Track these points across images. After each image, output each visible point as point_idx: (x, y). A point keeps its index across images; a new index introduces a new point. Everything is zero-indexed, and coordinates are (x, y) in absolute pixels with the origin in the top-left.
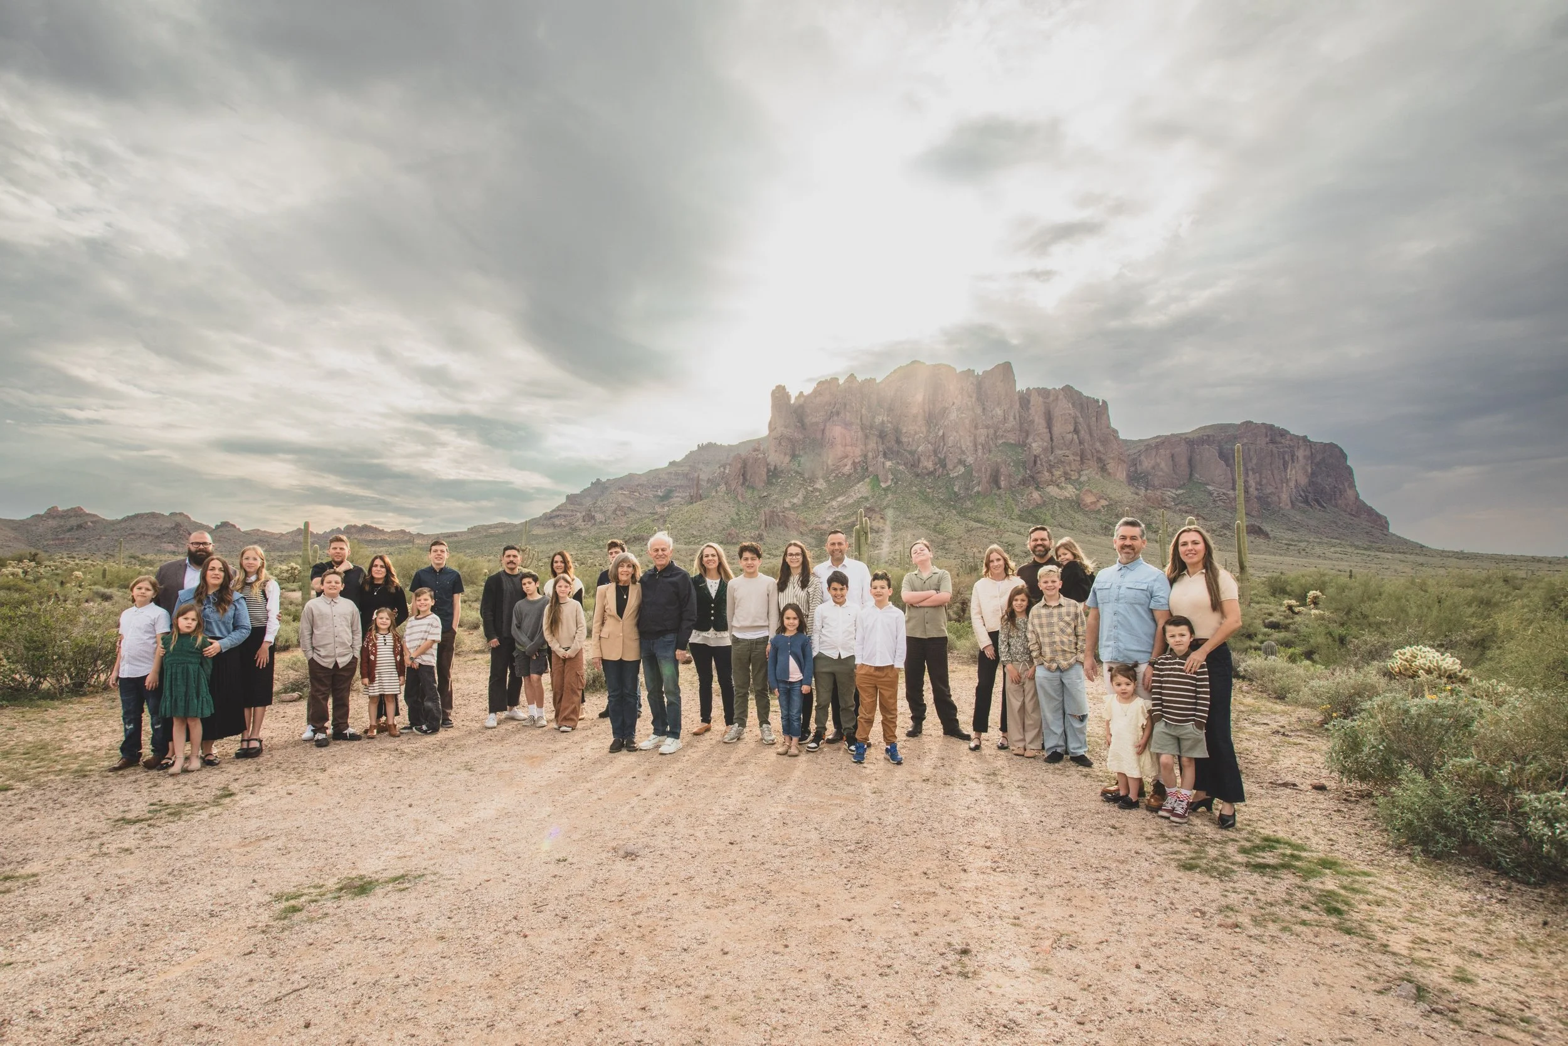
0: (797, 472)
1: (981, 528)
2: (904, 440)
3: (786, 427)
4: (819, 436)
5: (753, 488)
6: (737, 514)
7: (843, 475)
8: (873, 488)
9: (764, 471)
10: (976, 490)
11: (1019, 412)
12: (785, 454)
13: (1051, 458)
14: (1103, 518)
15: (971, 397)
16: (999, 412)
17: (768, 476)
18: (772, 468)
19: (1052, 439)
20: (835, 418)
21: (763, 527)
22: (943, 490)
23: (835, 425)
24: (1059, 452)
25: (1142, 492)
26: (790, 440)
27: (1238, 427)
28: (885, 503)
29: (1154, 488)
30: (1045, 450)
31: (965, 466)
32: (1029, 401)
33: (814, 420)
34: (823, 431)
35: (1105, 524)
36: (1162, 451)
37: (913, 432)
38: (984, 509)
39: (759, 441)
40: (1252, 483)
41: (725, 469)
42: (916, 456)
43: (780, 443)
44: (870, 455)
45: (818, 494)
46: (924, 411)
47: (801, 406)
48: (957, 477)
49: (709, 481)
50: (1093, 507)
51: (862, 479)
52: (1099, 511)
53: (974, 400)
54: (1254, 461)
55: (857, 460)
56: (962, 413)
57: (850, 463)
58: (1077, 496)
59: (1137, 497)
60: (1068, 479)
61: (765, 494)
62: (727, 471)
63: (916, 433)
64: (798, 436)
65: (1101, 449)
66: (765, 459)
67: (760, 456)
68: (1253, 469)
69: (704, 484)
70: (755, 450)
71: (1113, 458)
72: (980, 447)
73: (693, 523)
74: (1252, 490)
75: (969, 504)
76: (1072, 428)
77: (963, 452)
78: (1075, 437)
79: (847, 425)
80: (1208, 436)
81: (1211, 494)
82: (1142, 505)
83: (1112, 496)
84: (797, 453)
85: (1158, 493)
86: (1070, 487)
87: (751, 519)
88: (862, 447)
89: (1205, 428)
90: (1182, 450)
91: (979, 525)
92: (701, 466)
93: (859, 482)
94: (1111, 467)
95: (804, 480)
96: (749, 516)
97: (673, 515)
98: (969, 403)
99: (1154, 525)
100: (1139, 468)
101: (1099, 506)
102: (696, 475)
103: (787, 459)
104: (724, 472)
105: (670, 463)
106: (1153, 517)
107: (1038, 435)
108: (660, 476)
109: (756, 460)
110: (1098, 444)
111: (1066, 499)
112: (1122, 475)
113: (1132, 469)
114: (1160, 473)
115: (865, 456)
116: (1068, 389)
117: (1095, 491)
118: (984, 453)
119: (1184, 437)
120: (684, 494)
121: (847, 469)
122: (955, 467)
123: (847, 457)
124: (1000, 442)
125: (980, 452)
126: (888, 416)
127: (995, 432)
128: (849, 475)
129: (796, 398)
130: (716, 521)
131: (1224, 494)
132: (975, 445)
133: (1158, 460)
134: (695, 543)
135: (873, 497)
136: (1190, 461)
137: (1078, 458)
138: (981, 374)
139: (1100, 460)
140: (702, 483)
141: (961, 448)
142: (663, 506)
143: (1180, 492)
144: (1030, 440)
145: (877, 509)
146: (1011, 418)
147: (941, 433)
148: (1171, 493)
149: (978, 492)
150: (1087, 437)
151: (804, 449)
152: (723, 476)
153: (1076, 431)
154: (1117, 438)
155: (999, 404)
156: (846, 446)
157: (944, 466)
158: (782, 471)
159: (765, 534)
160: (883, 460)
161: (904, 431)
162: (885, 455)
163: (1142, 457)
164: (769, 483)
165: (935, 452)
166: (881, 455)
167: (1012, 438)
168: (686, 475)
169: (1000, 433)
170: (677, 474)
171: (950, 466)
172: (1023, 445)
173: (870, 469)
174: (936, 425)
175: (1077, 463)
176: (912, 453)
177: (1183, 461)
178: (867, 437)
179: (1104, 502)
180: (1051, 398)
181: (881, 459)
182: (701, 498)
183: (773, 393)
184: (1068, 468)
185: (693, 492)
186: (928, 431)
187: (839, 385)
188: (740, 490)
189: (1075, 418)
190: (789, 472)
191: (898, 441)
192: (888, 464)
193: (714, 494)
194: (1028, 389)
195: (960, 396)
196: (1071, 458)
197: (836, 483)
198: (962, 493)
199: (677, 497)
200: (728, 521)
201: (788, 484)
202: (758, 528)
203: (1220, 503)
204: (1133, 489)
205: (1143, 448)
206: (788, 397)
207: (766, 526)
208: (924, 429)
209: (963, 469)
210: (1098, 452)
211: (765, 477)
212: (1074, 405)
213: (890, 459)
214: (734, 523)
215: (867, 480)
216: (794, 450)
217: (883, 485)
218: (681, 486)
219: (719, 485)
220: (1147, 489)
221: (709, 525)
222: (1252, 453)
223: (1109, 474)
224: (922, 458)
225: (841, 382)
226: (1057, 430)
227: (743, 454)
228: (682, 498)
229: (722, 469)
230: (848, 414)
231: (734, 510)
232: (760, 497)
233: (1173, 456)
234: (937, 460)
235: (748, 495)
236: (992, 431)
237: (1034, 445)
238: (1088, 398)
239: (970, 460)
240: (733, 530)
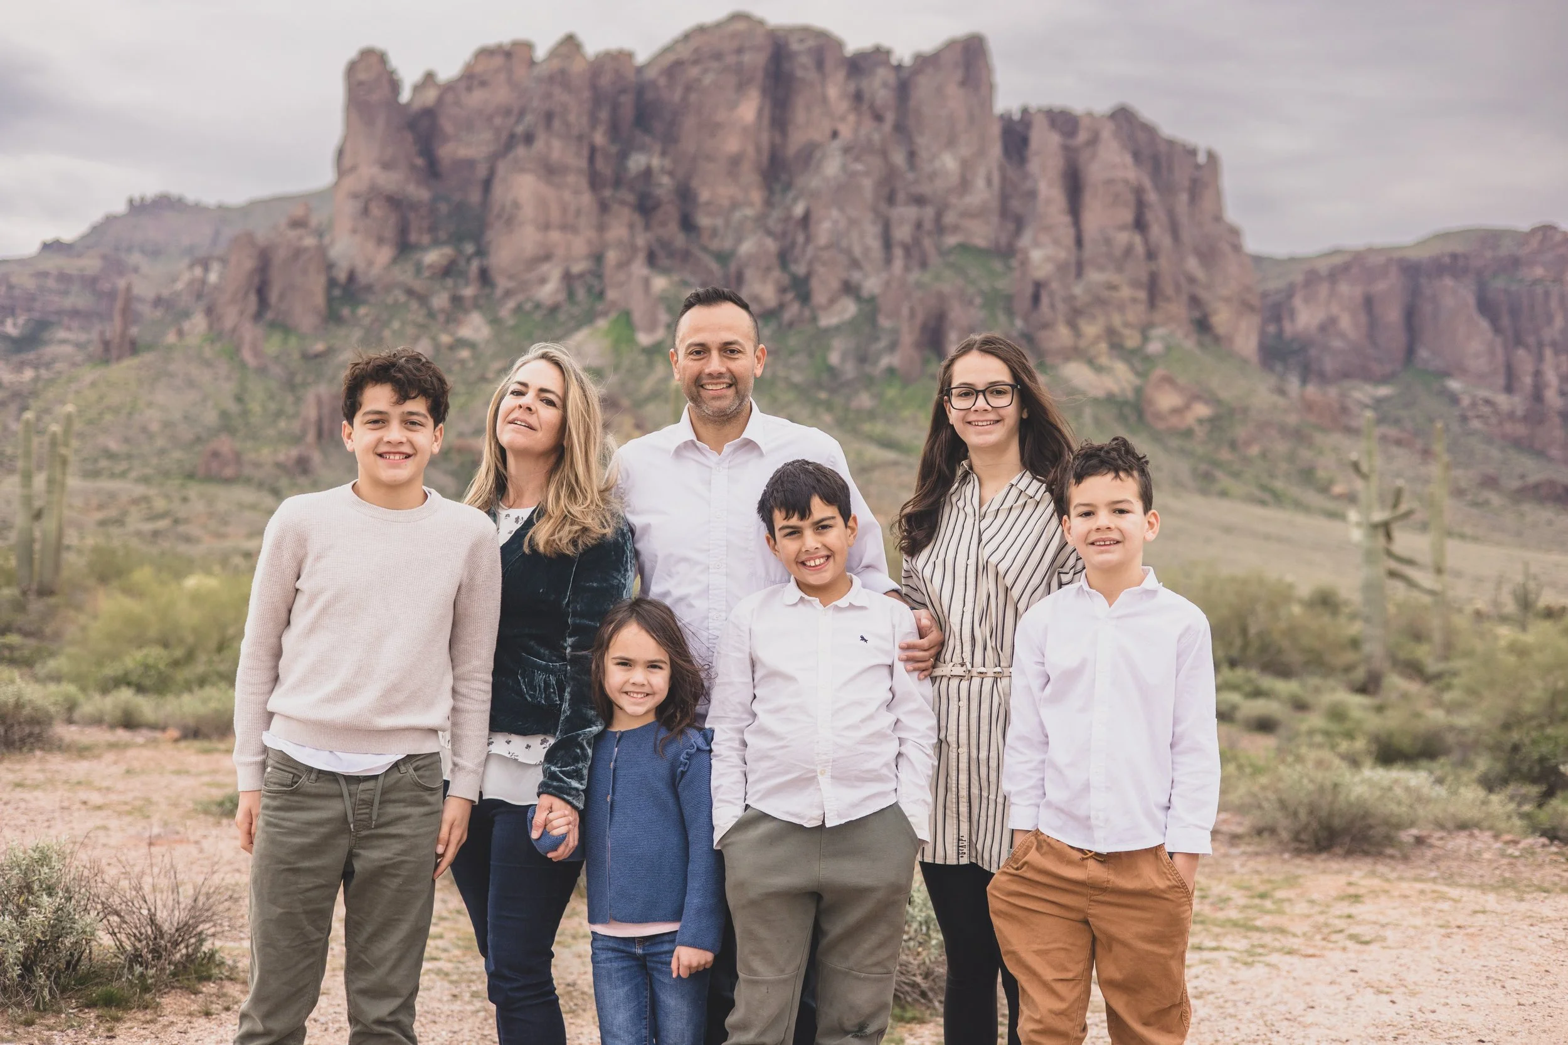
0: (410, 292)
1: (895, 463)
2: (704, 220)
3: (386, 166)
4: (475, 197)
5: (283, 327)
6: (239, 399)
7: (538, 306)
8: (616, 348)
9: (316, 284)
10: (885, 361)
11: (1002, 169)
12: (380, 241)
13: (1078, 290)
14: (1200, 450)
15: (878, 118)
16: (949, 162)
17: (330, 300)
18: (342, 276)
19: (1079, 242)
20: (521, 151)
21: (311, 437)
22: (801, 359)
23: (522, 170)
24: (1095, 276)
25: (1293, 384)
26: (394, 202)
27: (1523, 238)
28: (648, 385)
29: (1323, 378)
30: (1062, 268)
31: (858, 298)
32: (1025, 141)
33: (463, 152)
34: (487, 185)
35: (1203, 467)
36: (1344, 288)
37: (726, 203)
38: (906, 413)
39: (306, 199)
40: (1551, 377)
41: (206, 269)
42: (733, 267)
43: (365, 211)
44: (612, 256)
45: (465, 354)
46: (758, 150)
47: (429, 114)
48: (837, 329)
49: (158, 302)
50: (1174, 421)
51: (588, 318)
52: (1188, 433)
53: (887, 126)
54: (1559, 322)
55: (577, 268)
56: (857, 159)
57: (554, 273)
58: (1138, 391)
59: (1281, 401)
60: (1116, 346)
61: (320, 347)
62: (213, 277)
63: (735, 205)
64: (420, 193)
65: (1199, 273)
66: (322, 250)
67: (309, 241)
68: (1554, 344)
69: (145, 310)
70: (298, 223)
71: (1227, 300)
72: (898, 252)
73: (108, 417)
74: (1552, 396)
75: (865, 400)
76: (1127, 215)
77: (855, 264)
78: (1138, 240)
79: (550, 171)
80: (1454, 257)
81: (1454, 399)
82: (1292, 419)
83: (1224, 395)
84: (413, 237)
85: (1333, 392)
86: (1121, 369)
87: (279, 414)
88: (591, 234)
89: (1446, 236)
90: (1388, 286)
91: (891, 455)
92: (135, 258)
93: (578, 327)
94: (1222, 318)
95: (431, 315)
96: (273, 406)
97: (50, 394)
98: (876, 137)
99: (1321, 474)
100: (1289, 328)
101: (1190, 419)
102: (122, 283)
103: (385, 255)
104: (203, 282)
105: (46, 246)
106: (1321, 452)
107: (1048, 229)
108: (14, 280)
109: (297, 253)
110: (1192, 264)
111: (1111, 399)
112: (1246, 341)
113: (1272, 329)
114: (1337, 344)
115: (598, 258)
116: (1123, 116)
117: (1182, 380)
118: (907, 269)
119: (1396, 255)
120: (83, 337)
121: (549, 291)
122: (832, 301)
123: (547, 257)
124: (951, 240)
125: (898, 264)
126: (664, 153)
127: (939, 216)
128: (554, 309)
129: (417, 89)
130: (177, 415)
131: (1487, 402)
132: (887, 243)
133: (1335, 310)
134: (113, 476)
135: (616, 368)
136: (1410, 315)
137: (1142, 295)
138: (907, 60)
139: (1195, 301)
140: (139, 307)
141: (848, 252)
142: (20, 367)
143: (1383, 391)
144: (1025, 240)
145: (625, 402)
146: (980, 183)
147: (799, 210)
148: (1363, 393)
149: (891, 371)
150: (1166, 241)
151: (432, 229)
152: (199, 291)
153: (1140, 225)
154: (1237, 248)
155: (951, 143)
156: (546, 227)
157: (805, 297)
158: (369, 288)
159: (316, 457)
160: (645, 271)
161: (704, 195)
162: (652, 259)
163: (1298, 302)
164: (332, 317)
165: (784, 258)
166: (641, 258)
167: (981, 234)
168: (90, 282)
169: (950, 218)
170: (63, 277)
171: (820, 297)
172: (1006, 252)
173: (612, 294)
174: (788, 186)
175: (1141, 308)
176: (723, 258)
177: (1393, 315)
178: (604, 207)
179: (1202, 410)
180: (1082, 137)
181: (639, 268)
182: (134, 348)
183: (352, 69)
184: (1117, 320)
185: (113, 329)
186: (769, 203)
187: (532, 63)
188: (249, 332)
189: (1139, 193)
190: (388, 289)
191: (688, 224)
192: (660, 283)
193: (171, 338)
194: (1025, 111)
195: (852, 118)
196: (1126, 292)
197: (514, 328)
198: (850, 370)
199: (63, 342)
200: (211, 417)
201: (386, 324)
202: (297, 439)
203: (1476, 424)
204: (1272, 380)
205: (1299, 278)
206: (395, 86)
207: (320, 435)
208: (757, 196)
209: (849, 308)
210: (1192, 280)
211: (320, 300)
212: (1137, 156)
213: (665, 271)
214: (226, 425)
215: (602, 323)
216: (403, 230)
217: (644, 339)
218: (75, 313)
219: (186, 314)
220: (1304, 381)
221: (154, 427)
222: (1554, 303)
223: (1217, 339)
224: (750, 274)
225: (540, 53)
226: (1095, 217)
227: (262, 236)
228: (79, 346)
229: (198, 271)
230: (557, 145)
231: (229, 388)
232: (306, 357)
233: (1369, 303)
234: (786, 280)
235: (273, 345)
236: (929, 212)
237: (1036, 255)
238: (1171, 143)
239: (872, 284)
240: (225, 444)
